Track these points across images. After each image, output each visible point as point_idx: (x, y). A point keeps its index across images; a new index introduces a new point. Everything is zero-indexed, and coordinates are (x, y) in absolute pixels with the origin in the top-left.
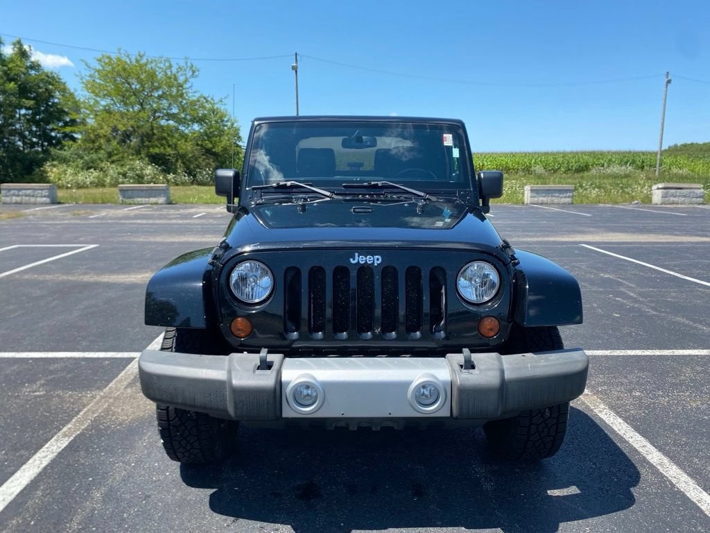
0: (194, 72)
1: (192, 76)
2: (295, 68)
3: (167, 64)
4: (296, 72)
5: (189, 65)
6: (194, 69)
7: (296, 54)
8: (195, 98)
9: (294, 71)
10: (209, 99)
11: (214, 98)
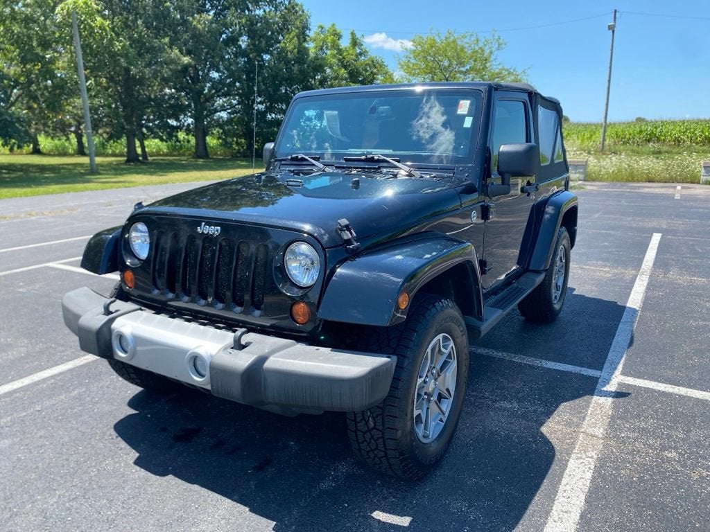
0: (499, 45)
1: (498, 49)
2: (612, 28)
3: (473, 38)
4: (613, 31)
5: (496, 37)
6: (501, 41)
7: (616, 11)
8: (497, 71)
9: (611, 31)
10: (512, 70)
11: (517, 70)
